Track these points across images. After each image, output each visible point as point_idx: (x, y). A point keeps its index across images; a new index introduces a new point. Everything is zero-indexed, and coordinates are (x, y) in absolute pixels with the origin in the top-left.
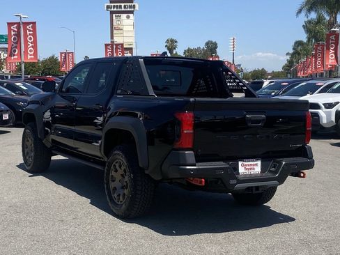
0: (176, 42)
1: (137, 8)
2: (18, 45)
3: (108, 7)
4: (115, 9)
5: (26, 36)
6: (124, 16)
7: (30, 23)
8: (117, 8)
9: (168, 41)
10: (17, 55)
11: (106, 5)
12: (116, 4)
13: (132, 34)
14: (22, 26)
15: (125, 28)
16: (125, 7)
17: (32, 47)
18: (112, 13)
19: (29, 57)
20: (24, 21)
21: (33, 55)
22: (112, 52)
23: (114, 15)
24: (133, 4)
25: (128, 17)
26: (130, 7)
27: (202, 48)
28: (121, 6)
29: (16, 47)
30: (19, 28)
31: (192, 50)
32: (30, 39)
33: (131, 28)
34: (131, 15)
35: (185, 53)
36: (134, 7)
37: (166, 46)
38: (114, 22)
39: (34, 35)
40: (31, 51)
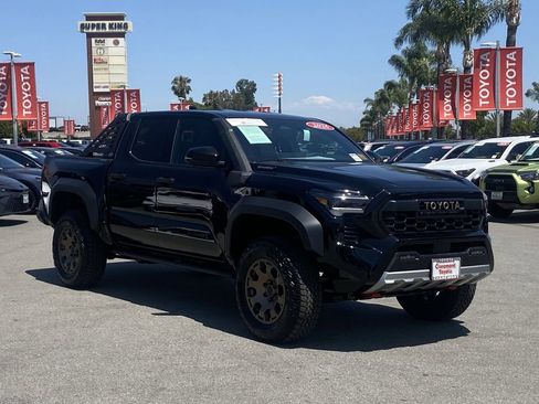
0: (189, 81)
1: (130, 28)
2: (8, 96)
3: (82, 26)
4: (95, 30)
5: (19, 83)
6: (109, 41)
7: (25, 64)
8: (98, 28)
9: (175, 81)
10: (6, 110)
11: (80, 23)
12: (96, 22)
13: (123, 70)
14: (13, 69)
15: (112, 61)
16: (111, 26)
17: (29, 98)
18: (90, 36)
19: (25, 113)
20: (16, 60)
21: (31, 109)
22: (122, 102)
23: (93, 40)
24: (123, 22)
25: (116, 43)
26: (120, 26)
27: (230, 90)
28: (104, 25)
29: (4, 99)
30: (8, 71)
31: (216, 94)
32: (26, 87)
33: (122, 60)
34: (121, 40)
35: (204, 99)
36: (126, 26)
37: (173, 88)
38: (94, 50)
39: (32, 81)
40: (27, 104)
